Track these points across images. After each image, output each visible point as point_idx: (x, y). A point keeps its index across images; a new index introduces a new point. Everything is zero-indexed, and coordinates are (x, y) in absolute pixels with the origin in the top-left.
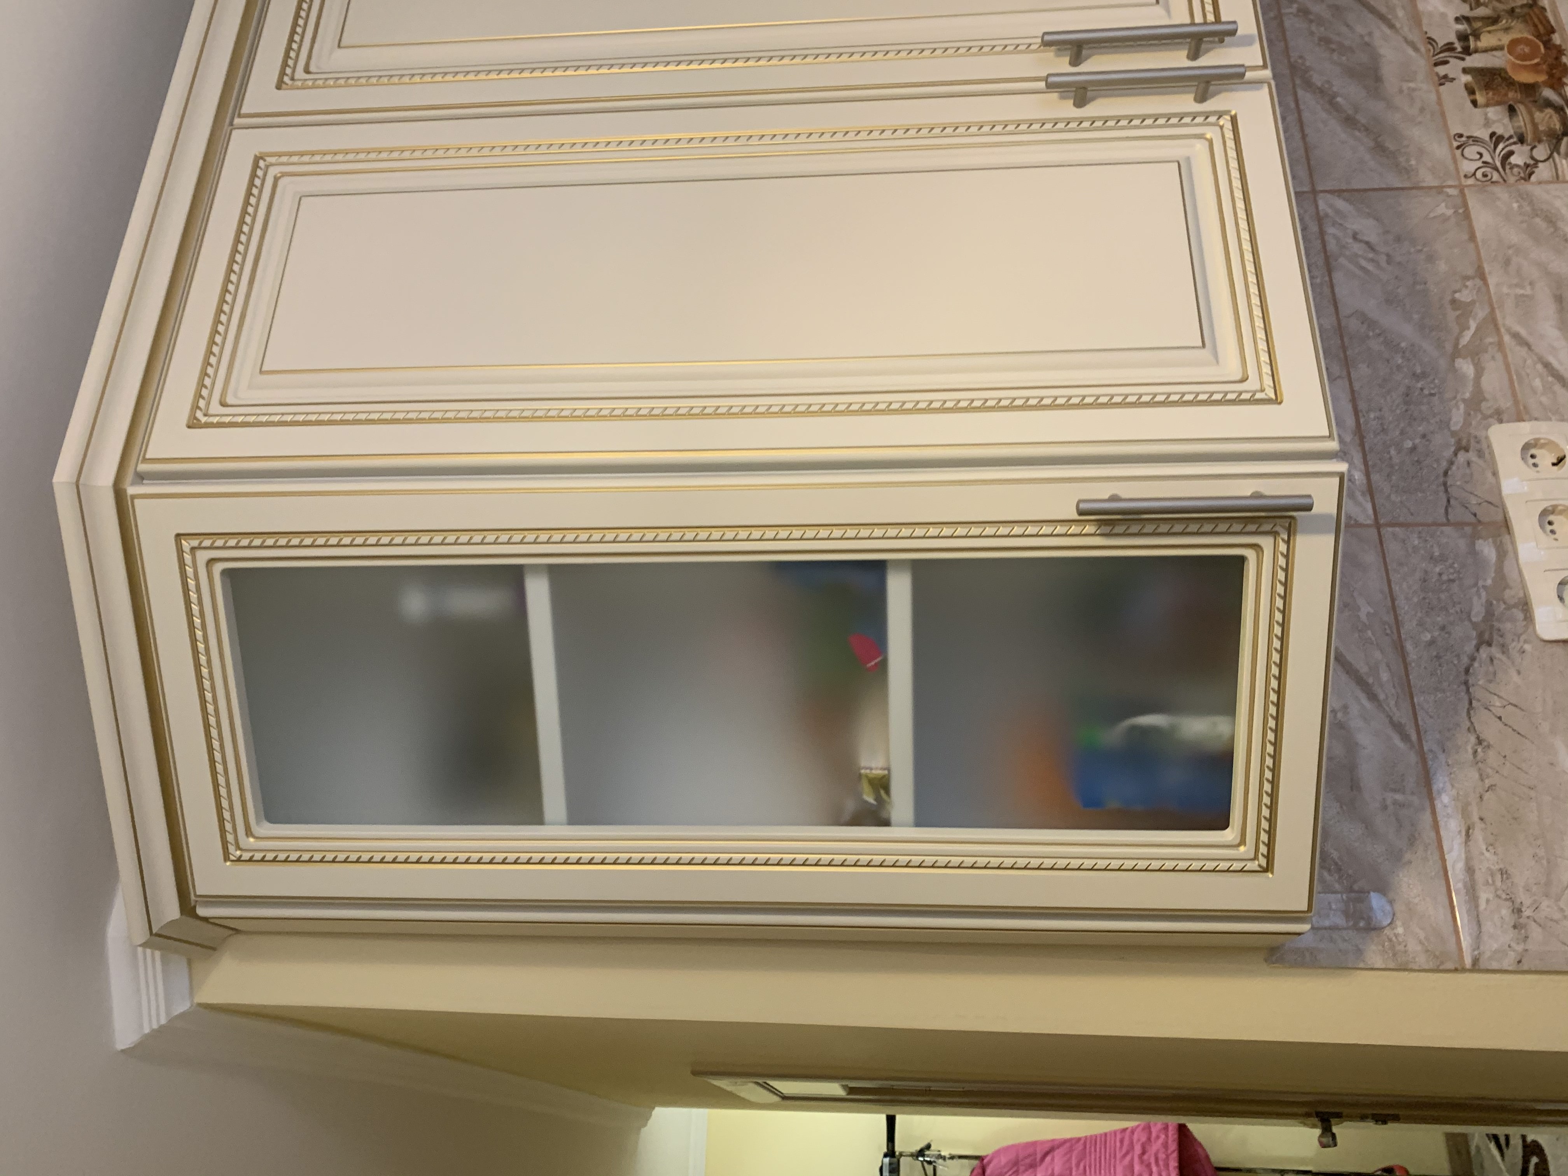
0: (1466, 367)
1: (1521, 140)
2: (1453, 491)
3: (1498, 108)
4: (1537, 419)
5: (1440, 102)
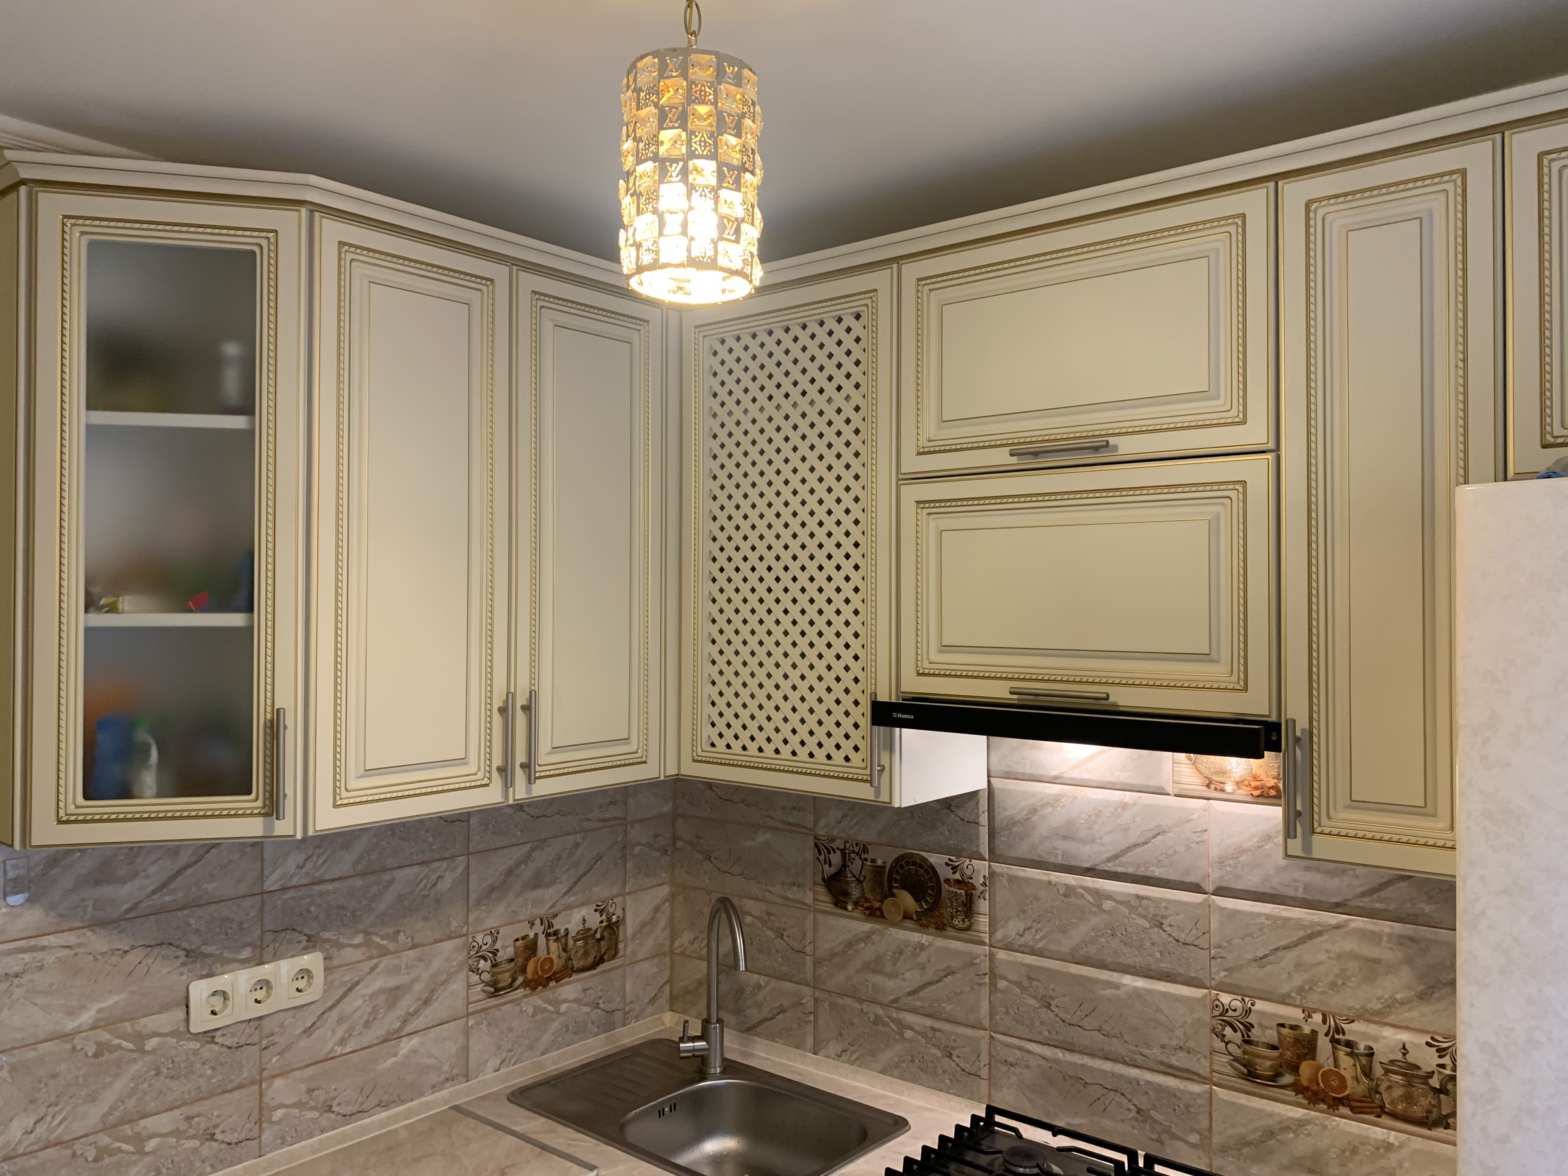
0: (358, 939)
1: (494, 966)
2: (283, 934)
3: (513, 953)
4: (325, 978)
5: (519, 921)
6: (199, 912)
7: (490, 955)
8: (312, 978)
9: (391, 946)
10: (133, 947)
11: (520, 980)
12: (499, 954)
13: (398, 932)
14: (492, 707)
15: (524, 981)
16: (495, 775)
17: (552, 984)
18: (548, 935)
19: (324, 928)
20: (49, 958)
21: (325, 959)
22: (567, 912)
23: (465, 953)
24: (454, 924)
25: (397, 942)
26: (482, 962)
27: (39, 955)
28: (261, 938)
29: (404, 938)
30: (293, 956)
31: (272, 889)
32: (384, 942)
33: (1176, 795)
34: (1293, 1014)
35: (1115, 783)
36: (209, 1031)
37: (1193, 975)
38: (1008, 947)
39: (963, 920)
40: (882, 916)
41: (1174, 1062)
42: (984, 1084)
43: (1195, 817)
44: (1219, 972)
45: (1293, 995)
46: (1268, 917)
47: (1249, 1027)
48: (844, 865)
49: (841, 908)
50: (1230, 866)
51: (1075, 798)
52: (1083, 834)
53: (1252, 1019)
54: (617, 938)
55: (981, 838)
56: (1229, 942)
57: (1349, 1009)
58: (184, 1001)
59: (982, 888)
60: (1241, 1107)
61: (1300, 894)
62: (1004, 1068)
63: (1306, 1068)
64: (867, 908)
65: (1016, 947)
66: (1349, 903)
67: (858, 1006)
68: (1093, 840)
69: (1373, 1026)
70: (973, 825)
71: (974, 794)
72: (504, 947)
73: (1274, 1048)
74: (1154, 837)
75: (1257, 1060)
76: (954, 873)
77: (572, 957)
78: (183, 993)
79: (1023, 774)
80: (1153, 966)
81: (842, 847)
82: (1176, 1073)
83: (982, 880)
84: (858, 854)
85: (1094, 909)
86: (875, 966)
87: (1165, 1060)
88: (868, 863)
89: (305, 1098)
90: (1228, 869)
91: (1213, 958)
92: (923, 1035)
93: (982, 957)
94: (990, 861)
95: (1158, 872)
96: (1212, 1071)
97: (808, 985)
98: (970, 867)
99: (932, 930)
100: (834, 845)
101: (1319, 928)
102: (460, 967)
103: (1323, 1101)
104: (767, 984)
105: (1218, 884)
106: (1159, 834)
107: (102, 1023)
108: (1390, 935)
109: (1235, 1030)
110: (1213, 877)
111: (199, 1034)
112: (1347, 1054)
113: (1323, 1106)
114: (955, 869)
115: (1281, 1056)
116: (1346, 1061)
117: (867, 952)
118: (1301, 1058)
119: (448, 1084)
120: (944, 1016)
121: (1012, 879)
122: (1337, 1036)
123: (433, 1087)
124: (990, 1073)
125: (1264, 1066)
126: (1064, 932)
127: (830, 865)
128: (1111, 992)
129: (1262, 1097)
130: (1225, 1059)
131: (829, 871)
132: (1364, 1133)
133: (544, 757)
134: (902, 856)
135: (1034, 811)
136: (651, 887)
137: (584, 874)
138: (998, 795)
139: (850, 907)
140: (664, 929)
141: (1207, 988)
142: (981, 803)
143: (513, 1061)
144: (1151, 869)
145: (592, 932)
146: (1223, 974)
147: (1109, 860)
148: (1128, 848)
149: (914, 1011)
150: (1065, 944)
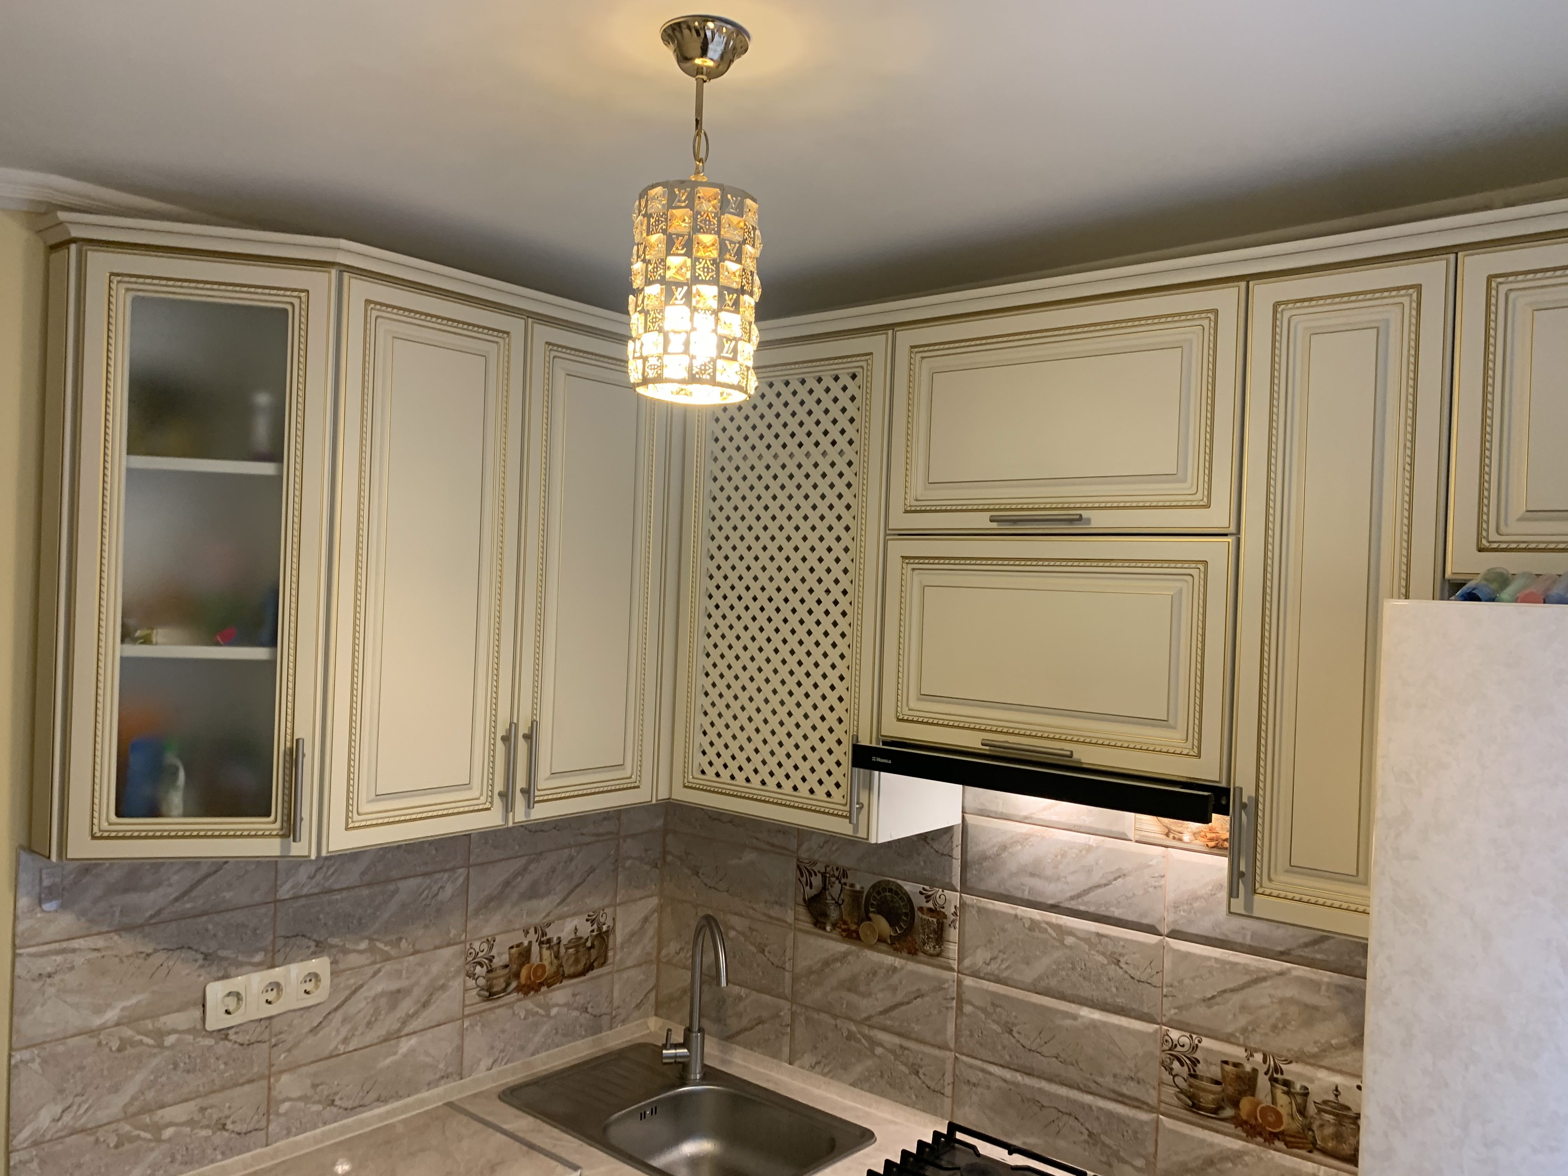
0: (363, 945)
1: (489, 971)
2: (293, 940)
3: (508, 960)
4: (331, 981)
5: (514, 930)
6: (217, 918)
7: (486, 961)
8: (320, 981)
9: (393, 952)
10: (156, 951)
11: (514, 985)
12: (495, 961)
13: (401, 939)
14: (495, 736)
15: (517, 986)
16: (497, 800)
17: (544, 989)
18: (541, 943)
19: (332, 935)
20: (79, 960)
21: (332, 963)
22: (560, 922)
23: (463, 958)
24: (453, 932)
25: (400, 948)
26: (478, 968)
27: (70, 956)
28: (273, 943)
29: (406, 945)
30: (302, 960)
31: (284, 897)
32: (387, 948)
33: (1137, 842)
34: (1237, 1053)
35: (1081, 826)
36: (223, 1029)
37: (1146, 1010)
38: (975, 975)
39: (934, 947)
40: (858, 938)
41: (1125, 1091)
42: (948, 1102)
43: (1154, 862)
44: (1170, 1009)
45: (1238, 1035)
46: (1217, 960)
47: (1195, 1062)
48: (824, 888)
49: (820, 928)
50: (1184, 911)
51: (1043, 838)
52: (1049, 872)
53: (1198, 1055)
54: (607, 947)
55: (954, 870)
56: (1181, 982)
57: (1288, 1050)
58: (200, 1001)
59: (953, 918)
60: (1185, 1136)
61: (1248, 941)
62: (966, 1088)
63: (1245, 1104)
64: (844, 930)
65: (982, 975)
66: (1292, 952)
67: (832, 1021)
68: (1058, 879)
69: (1309, 1067)
70: (947, 858)
71: (948, 830)
72: (500, 954)
73: (1217, 1083)
74: (1115, 879)
75: (1201, 1094)
76: (927, 902)
77: (564, 964)
78: (200, 994)
79: (996, 813)
80: (1110, 1000)
81: (823, 870)
82: (1126, 1101)
83: (953, 910)
84: (837, 878)
85: (1057, 944)
86: (851, 985)
87: (1117, 1088)
88: (847, 887)
89: (310, 1092)
90: (1182, 913)
91: (1166, 996)
92: (893, 1052)
93: (951, 983)
94: (961, 892)
95: (1117, 913)
96: (1160, 1101)
97: (786, 999)
98: (942, 897)
99: (905, 954)
100: (816, 869)
101: (1264, 974)
102: (457, 973)
103: (1260, 1134)
104: (747, 996)
105: (1172, 927)
106: (1120, 877)
107: (126, 1020)
108: (1328, 984)
109: (1182, 1065)
110: (1168, 920)
111: (214, 1031)
112: (1284, 1093)
113: (1260, 1139)
114: (928, 898)
115: (1223, 1090)
116: (1282, 1099)
117: (843, 972)
118: (1242, 1093)
119: (443, 1082)
120: (913, 1035)
121: (981, 911)
122: (1275, 1075)
123: (429, 1084)
124: (953, 1091)
125: (1208, 1099)
126: (1028, 964)
127: (811, 887)
128: (1068, 1022)
129: (1204, 1127)
130: (1172, 1090)
131: (810, 892)
132: (1297, 1167)
133: (543, 782)
134: (879, 882)
135: (1004, 848)
136: (641, 899)
137: (578, 886)
138: (971, 831)
139: (828, 928)
140: (651, 939)
141: (1158, 1024)
142: (955, 837)
143: (505, 1060)
144: (1112, 909)
145: (583, 941)
146: (1173, 1011)
147: (1072, 898)
148: (1091, 888)
149: (885, 1029)
150: (1029, 975)
